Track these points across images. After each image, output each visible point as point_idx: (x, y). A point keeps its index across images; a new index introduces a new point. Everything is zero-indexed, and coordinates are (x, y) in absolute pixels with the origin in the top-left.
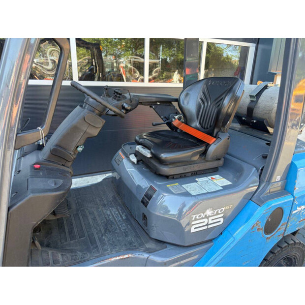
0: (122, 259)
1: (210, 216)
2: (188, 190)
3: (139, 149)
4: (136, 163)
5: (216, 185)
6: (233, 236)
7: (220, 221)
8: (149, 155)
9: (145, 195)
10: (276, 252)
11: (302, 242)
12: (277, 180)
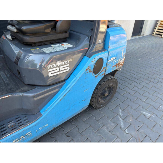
0: (4, 98)
1: (60, 66)
2: (44, 51)
3: (9, 28)
4: (11, 39)
5: (64, 47)
6: (76, 76)
7: (67, 69)
8: (15, 30)
9: (16, 58)
10: (102, 84)
11: (115, 78)
12: (99, 43)
